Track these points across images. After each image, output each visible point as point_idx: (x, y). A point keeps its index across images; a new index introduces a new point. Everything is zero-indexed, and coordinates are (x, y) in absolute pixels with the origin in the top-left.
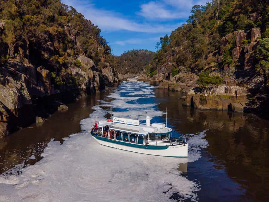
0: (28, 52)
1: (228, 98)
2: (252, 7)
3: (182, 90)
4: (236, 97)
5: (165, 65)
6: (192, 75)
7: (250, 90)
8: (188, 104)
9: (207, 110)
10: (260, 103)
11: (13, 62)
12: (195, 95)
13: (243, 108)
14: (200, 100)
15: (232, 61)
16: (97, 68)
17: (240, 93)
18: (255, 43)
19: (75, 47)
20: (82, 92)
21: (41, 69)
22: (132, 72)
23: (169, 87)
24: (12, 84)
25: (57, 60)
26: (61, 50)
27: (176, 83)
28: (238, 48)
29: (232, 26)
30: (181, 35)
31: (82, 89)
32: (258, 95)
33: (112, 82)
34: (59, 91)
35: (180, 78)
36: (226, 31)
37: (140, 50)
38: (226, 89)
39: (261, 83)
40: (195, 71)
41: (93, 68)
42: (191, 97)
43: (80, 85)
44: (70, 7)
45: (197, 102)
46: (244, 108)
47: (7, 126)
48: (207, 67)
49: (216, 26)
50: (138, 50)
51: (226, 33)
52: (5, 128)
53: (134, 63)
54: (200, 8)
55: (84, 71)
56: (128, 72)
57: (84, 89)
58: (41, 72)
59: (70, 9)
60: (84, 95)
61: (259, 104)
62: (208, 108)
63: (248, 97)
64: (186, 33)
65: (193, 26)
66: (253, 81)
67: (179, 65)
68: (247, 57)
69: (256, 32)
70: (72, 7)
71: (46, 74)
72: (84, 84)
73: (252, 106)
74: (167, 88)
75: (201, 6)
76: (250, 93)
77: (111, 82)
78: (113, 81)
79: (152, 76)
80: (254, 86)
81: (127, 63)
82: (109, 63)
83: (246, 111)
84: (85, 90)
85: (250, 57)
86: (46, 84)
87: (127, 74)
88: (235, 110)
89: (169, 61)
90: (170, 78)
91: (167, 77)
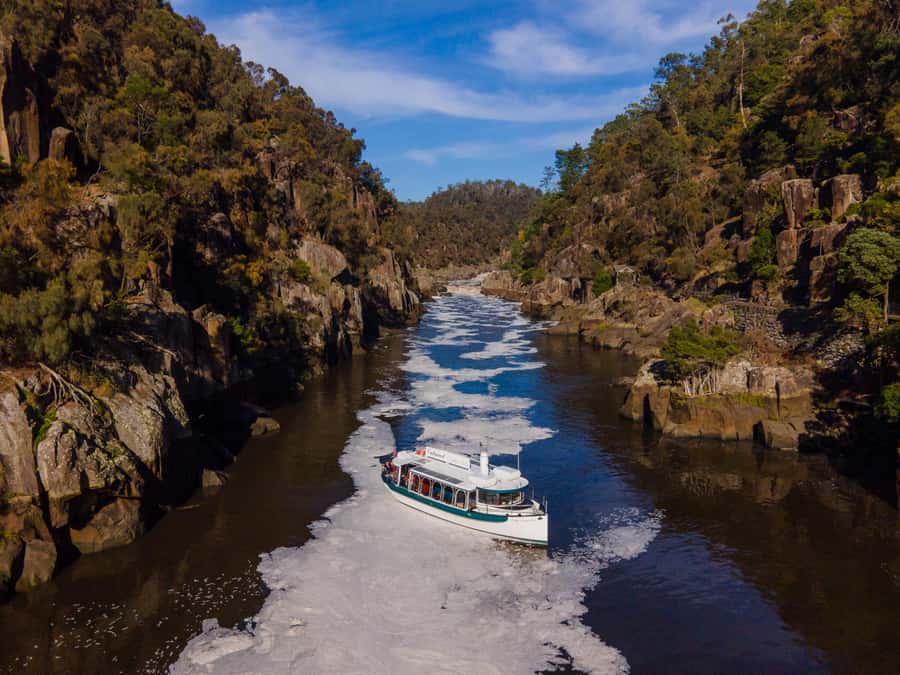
0: (169, 268)
1: (756, 403)
2: (844, 88)
3: (624, 344)
4: (778, 400)
5: (572, 253)
6: (656, 297)
7: (822, 376)
8: (636, 416)
9: (691, 438)
10: (849, 420)
11: (137, 308)
12: (655, 390)
13: (795, 436)
14: (670, 408)
15: (774, 272)
16: (355, 274)
17: (789, 389)
18: (841, 227)
19: (291, 214)
20: (313, 360)
21: (203, 315)
22: (464, 261)
23: (583, 330)
24: (144, 387)
25: (243, 273)
26: (249, 232)
27: (604, 318)
28: (792, 231)
29: (783, 146)
30: (622, 154)
31: (312, 350)
32: (844, 397)
33: (400, 308)
34: (250, 372)
35: (617, 302)
36: (765, 162)
37: (490, 182)
38: (749, 374)
39: (856, 355)
40: (667, 282)
41: (344, 278)
42: (643, 393)
43: (307, 338)
44: (269, 69)
45: (660, 411)
46: (801, 436)
47: (140, 510)
48: (702, 274)
49: (733, 131)
50: (484, 180)
51: (762, 166)
52: (136, 516)
53: (469, 229)
54: (686, 63)
55: (317, 292)
56: (450, 259)
57: (317, 350)
58: (203, 323)
59: (268, 77)
60: (318, 370)
61: (847, 424)
62: (694, 432)
63: (817, 397)
64: (638, 148)
65: (659, 124)
66: (832, 347)
67: (617, 253)
68: (817, 268)
69: (847, 187)
70: (274, 70)
71: (219, 329)
72: (317, 334)
73: (824, 431)
74: (575, 335)
75: (687, 54)
76: (823, 385)
77: (396, 310)
78: (404, 306)
79: (527, 282)
80: (836, 364)
81: (445, 230)
82: (392, 249)
83: (807, 446)
84: (320, 353)
85: (826, 270)
86: (218, 356)
87: (444, 265)
88: (773, 442)
89: (582, 238)
90: (586, 294)
91: (577, 291)
